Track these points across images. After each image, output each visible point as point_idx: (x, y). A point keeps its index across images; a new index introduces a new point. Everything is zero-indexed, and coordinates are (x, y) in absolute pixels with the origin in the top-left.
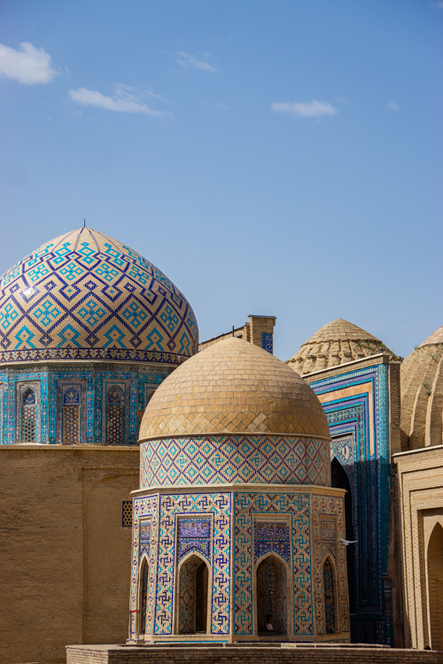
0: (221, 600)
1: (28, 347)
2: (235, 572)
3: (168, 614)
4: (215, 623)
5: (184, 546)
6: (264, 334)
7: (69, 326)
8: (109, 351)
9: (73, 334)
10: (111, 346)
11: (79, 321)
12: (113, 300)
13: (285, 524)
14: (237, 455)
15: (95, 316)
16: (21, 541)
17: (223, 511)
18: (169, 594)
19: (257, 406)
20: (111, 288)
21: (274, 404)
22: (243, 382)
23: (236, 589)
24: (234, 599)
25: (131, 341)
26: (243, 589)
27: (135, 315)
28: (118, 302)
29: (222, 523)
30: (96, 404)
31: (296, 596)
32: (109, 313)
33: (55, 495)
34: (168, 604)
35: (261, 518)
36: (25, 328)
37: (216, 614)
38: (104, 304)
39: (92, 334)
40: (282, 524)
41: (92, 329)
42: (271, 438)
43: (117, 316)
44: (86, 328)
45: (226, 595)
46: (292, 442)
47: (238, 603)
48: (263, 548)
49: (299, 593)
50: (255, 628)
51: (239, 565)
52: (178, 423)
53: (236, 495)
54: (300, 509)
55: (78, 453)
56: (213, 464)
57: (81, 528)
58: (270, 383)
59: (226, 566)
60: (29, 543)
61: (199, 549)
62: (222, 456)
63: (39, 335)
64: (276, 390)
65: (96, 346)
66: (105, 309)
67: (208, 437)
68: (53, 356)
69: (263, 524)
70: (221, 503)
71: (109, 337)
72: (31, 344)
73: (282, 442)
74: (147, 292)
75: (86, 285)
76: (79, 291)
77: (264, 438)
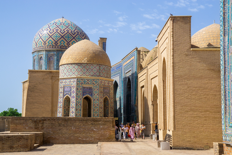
0: (73, 107)
1: (41, 46)
2: (76, 100)
3: (61, 111)
4: (71, 113)
5: (65, 93)
6: (103, 43)
7: (50, 40)
8: (61, 47)
9: (51, 42)
10: (61, 45)
11: (53, 39)
12: (62, 33)
13: (92, 87)
14: (79, 69)
15: (57, 37)
16: (35, 94)
17: (74, 84)
18: (61, 106)
19: (85, 55)
20: (62, 31)
21: (90, 55)
22: (82, 49)
23: (77, 105)
24: (76, 107)
25: (67, 44)
26: (79, 105)
27: (68, 37)
28: (64, 34)
29: (74, 87)
30: (57, 60)
31: (94, 106)
32: (61, 37)
33: (44, 83)
34: (61, 109)
35: (85, 86)
36: (40, 41)
37: (71, 111)
38: (60, 34)
39: (56, 42)
40: (91, 87)
41: (56, 41)
42: (88, 64)
43: (63, 38)
44: (55, 41)
45: (74, 106)
46: (95, 65)
47: (77, 108)
48: (85, 94)
49: (95, 106)
50: (82, 115)
51: (78, 98)
52: (65, 61)
53: (77, 79)
54: (96, 83)
55: (51, 72)
56: (73, 71)
57: (51, 91)
58: (90, 50)
59: (74, 98)
60: (37, 95)
61: (68, 94)
62: (75, 69)
63: (43, 42)
64: (92, 51)
65: (57, 45)
66: (60, 36)
67: (71, 64)
68: (46, 48)
69: (85, 87)
70: (74, 82)
71: (61, 43)
72: (41, 45)
73: (92, 65)
74: (73, 32)
75: (56, 30)
76: (54, 31)
77: (87, 64)
